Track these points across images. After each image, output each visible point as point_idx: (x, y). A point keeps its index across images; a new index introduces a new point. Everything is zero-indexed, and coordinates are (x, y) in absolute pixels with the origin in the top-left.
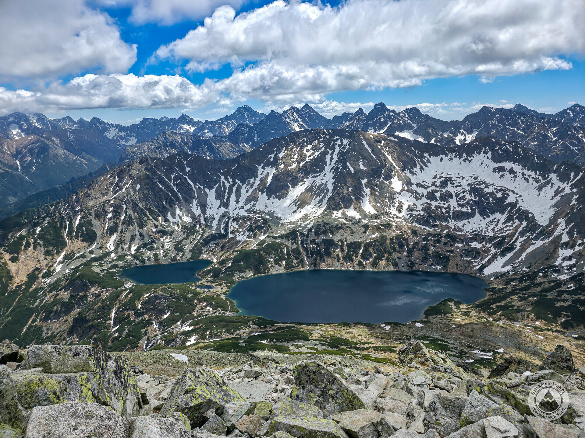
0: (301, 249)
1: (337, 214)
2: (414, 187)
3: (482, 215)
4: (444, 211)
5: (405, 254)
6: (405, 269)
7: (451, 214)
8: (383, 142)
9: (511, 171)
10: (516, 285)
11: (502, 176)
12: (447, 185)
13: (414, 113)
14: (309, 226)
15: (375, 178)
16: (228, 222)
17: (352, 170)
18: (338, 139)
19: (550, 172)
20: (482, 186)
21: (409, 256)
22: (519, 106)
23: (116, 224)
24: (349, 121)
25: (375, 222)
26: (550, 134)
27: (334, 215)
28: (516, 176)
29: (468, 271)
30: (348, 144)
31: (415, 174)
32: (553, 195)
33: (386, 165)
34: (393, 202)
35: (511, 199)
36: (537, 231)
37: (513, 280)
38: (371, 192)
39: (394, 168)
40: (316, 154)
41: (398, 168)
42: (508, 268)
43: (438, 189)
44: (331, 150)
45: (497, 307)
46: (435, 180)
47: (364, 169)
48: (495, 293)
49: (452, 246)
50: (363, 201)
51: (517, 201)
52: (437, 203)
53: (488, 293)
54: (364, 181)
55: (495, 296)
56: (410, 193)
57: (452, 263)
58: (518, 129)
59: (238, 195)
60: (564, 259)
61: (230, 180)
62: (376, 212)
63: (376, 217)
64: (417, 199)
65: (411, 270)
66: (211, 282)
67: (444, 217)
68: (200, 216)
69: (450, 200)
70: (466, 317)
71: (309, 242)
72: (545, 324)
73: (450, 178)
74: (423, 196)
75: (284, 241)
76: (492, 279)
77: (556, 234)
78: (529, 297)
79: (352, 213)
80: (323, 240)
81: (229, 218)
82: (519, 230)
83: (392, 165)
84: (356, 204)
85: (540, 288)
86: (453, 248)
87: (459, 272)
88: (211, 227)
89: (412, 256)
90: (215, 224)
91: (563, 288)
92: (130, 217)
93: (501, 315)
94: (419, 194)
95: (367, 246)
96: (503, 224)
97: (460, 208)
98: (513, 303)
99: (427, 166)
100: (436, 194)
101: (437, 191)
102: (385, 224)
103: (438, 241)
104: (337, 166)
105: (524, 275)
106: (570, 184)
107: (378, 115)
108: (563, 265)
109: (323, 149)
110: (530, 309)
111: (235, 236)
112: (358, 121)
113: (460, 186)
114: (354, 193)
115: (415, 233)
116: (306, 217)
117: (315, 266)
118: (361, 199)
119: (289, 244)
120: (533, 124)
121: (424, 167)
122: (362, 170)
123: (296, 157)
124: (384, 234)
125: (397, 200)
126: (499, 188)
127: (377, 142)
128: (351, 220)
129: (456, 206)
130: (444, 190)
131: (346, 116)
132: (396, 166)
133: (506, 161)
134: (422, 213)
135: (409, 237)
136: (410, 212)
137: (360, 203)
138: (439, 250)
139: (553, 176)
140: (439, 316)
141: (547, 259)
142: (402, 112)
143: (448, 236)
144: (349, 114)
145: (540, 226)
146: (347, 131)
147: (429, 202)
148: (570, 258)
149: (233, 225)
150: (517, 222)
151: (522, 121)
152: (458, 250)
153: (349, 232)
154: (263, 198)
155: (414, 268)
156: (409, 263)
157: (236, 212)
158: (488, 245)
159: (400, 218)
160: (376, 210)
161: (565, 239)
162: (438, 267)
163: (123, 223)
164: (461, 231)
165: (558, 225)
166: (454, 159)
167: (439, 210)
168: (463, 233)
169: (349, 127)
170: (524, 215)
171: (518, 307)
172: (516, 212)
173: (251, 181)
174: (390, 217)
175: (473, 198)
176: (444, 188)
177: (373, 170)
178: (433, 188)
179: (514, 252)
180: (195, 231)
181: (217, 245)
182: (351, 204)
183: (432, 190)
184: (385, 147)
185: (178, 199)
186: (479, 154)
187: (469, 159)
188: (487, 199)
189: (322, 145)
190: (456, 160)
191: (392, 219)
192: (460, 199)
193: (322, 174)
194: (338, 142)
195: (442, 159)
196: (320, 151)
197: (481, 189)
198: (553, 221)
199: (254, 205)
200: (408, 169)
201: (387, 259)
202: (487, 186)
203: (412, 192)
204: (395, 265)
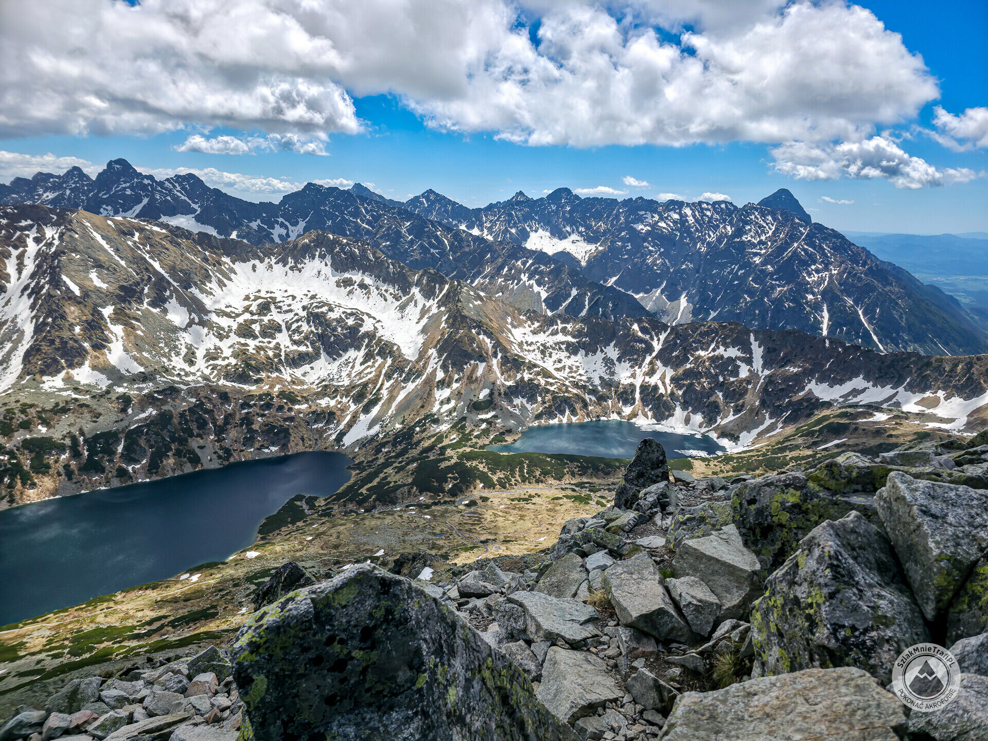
1: (53, 383)
2: (214, 318)
3: (329, 354)
4: (271, 353)
5: (212, 437)
6: (215, 465)
7: (283, 358)
8: (137, 234)
9: (363, 286)
10: (389, 452)
11: (351, 292)
12: (269, 310)
13: (192, 184)
15: (130, 303)
17: (77, 291)
18: (31, 226)
19: (410, 285)
20: (325, 309)
21: (219, 441)
22: (358, 186)
24: (53, 189)
25: (143, 389)
26: (404, 230)
27: (46, 386)
28: (369, 293)
29: (321, 446)
30: (56, 236)
31: (211, 294)
32: (418, 317)
33: (150, 278)
34: (176, 347)
35: (367, 326)
36: (406, 370)
37: (384, 445)
38: (125, 331)
39: (169, 283)
41: (175, 284)
42: (377, 428)
43: (255, 317)
44: (16, 247)
45: (368, 490)
46: (247, 303)
47: (104, 286)
48: (363, 470)
49: (290, 410)
50: (110, 350)
51: (376, 328)
52: (256, 343)
53: (354, 473)
54: (108, 311)
55: (364, 474)
56: (206, 329)
57: (294, 438)
58: (363, 221)
60: (442, 403)
62: (142, 369)
63: (143, 378)
64: (221, 337)
65: (226, 463)
67: (271, 365)
69: (277, 335)
70: (327, 519)
72: (431, 497)
73: (274, 299)
74: (230, 331)
76: (357, 450)
77: (429, 370)
78: (408, 464)
79: (87, 376)
80: (25, 441)
82: (384, 371)
83: (162, 278)
84: (97, 357)
85: (419, 449)
86: (293, 414)
87: (307, 450)
89: (224, 439)
91: (446, 442)
93: (374, 501)
94: (223, 329)
95: (132, 437)
96: (362, 364)
97: (295, 347)
98: (389, 479)
99: (230, 279)
100: (253, 326)
101: (254, 322)
102: (164, 390)
103: (268, 406)
104: (38, 283)
105: (397, 435)
106: (436, 300)
107: (118, 182)
108: (442, 411)
110: (410, 480)
112: (74, 191)
113: (291, 311)
114: (86, 336)
115: (224, 397)
117: (12, 501)
118: (104, 346)
120: (380, 216)
121: (225, 281)
122: (98, 290)
124: (165, 408)
125: (183, 342)
126: (349, 311)
127: (125, 234)
128: (89, 390)
129: (288, 343)
130: (266, 319)
131: (42, 179)
132: (171, 281)
133: (353, 269)
134: (233, 361)
135: (214, 406)
136: (211, 362)
137: (104, 354)
138: (271, 420)
139: (415, 290)
140: (283, 529)
141: (423, 407)
142: (167, 180)
143: (282, 394)
144: (50, 176)
145: (408, 362)
146: (52, 211)
147: (243, 341)
148: (448, 400)
150: (380, 360)
151: (366, 209)
152: (301, 415)
153: (87, 416)
155: (232, 460)
156: (221, 453)
158: (345, 400)
159: (194, 374)
160: (142, 365)
161: (440, 375)
162: (274, 449)
164: (302, 383)
165: (429, 358)
166: (275, 266)
167: (262, 352)
168: (305, 387)
169: (52, 202)
170: (386, 349)
171: (395, 482)
172: (377, 344)
174: (173, 375)
175: (313, 329)
176: (265, 315)
177: (122, 288)
178: (247, 316)
179: (380, 403)
182: (84, 358)
183: (245, 321)
184: (144, 245)
186: (313, 258)
187: (300, 266)
188: (335, 329)
190: (278, 268)
191: (177, 379)
192: (294, 331)
195: (254, 267)
197: (324, 314)
198: (422, 354)
200: (196, 285)
201: (178, 454)
202: (331, 310)
203: (210, 325)
204: (195, 460)
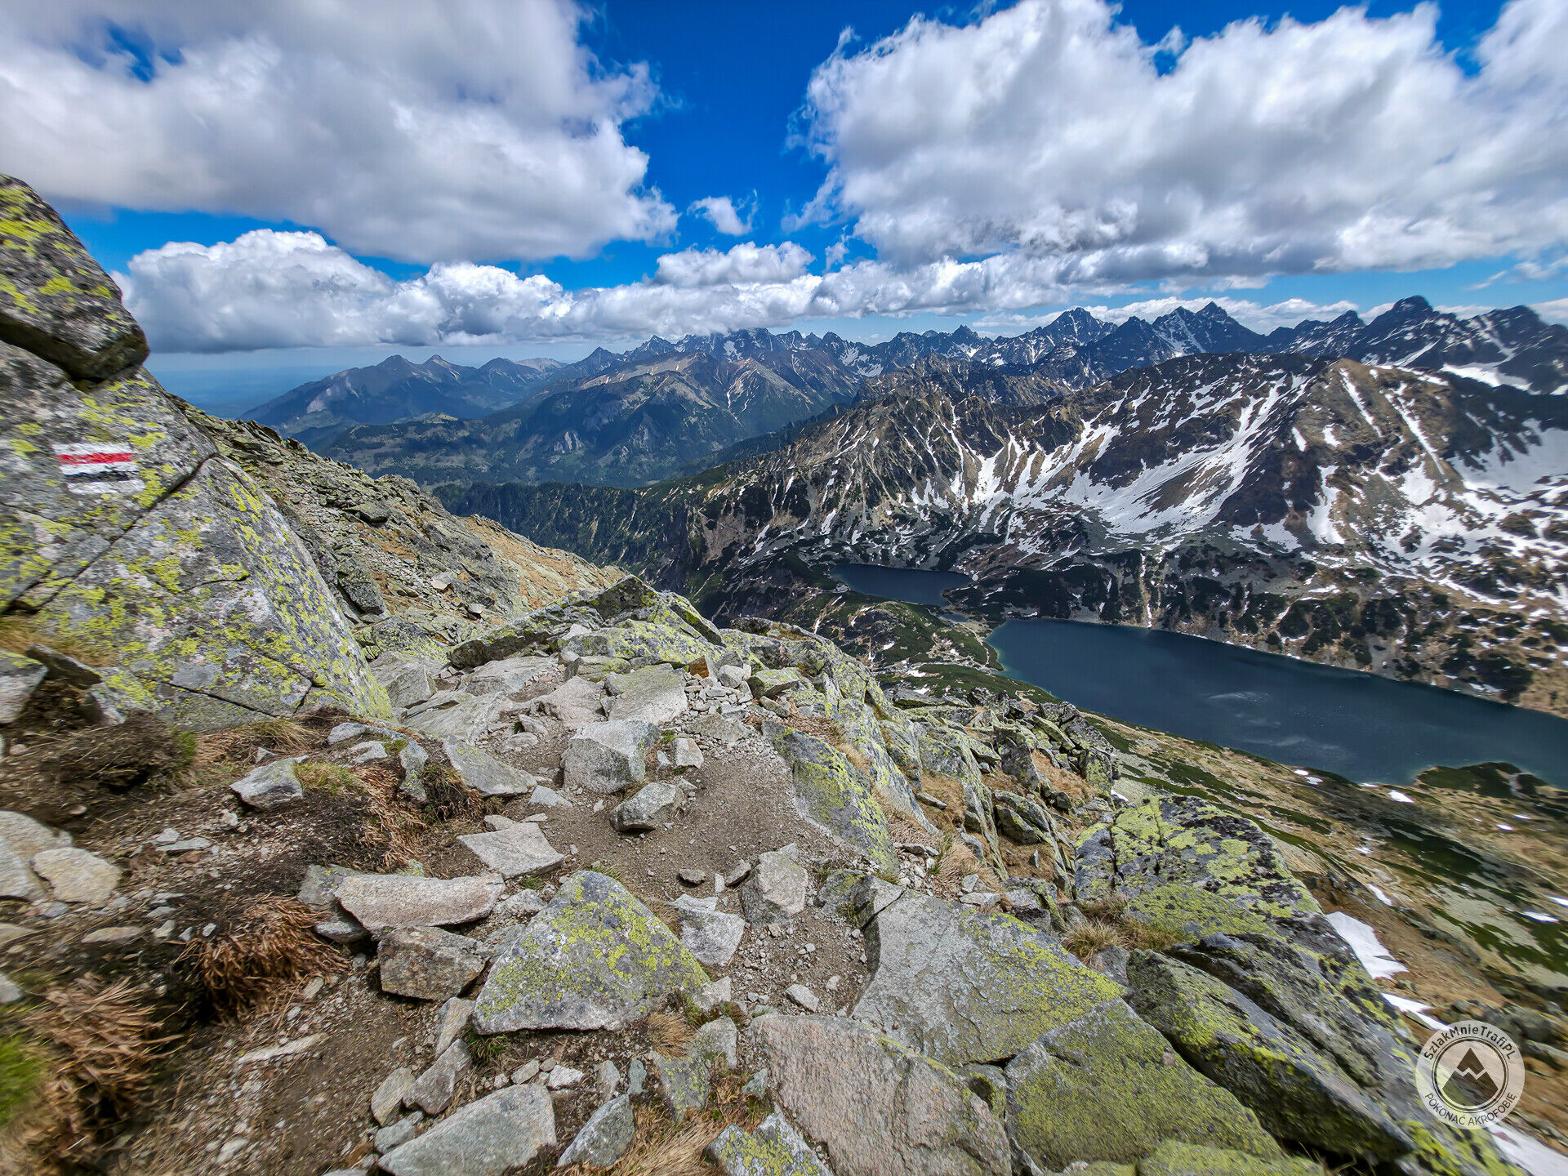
0: (1142, 587)
1: (1242, 533)
2: (1469, 498)
4: (1551, 563)
5: (1399, 642)
6: (1389, 675)
8: (1403, 386)
13: (1517, 320)
14: (1170, 548)
15: (1359, 466)
16: (1008, 517)
17: (1302, 444)
18: (1280, 376)
21: (1408, 649)
23: (837, 496)
24: (1315, 338)
25: (1334, 562)
27: (1233, 535)
30: (1303, 387)
33: (1398, 439)
34: (1397, 525)
38: (1340, 496)
39: (1421, 448)
40: (1218, 406)
41: (1431, 450)
43: (1547, 509)
44: (1256, 398)
46: (1541, 487)
47: (1335, 443)
49: (1550, 649)
50: (1312, 513)
52: (1531, 544)
54: (1327, 471)
56: (1452, 512)
57: (1537, 689)
59: (1035, 472)
61: (1026, 443)
62: (1341, 541)
63: (1340, 551)
64: (1471, 525)
65: (1405, 678)
66: (964, 611)
67: (1545, 579)
68: (962, 500)
71: (1162, 577)
74: (1490, 520)
75: (1110, 567)
79: (1277, 533)
80: (1197, 578)
81: (1012, 509)
83: (1414, 441)
84: (1295, 517)
86: (1552, 656)
87: (1555, 713)
88: (978, 522)
89: (1416, 650)
90: (985, 517)
92: (858, 488)
94: (1479, 516)
95: (1299, 608)
100: (1536, 521)
101: (1541, 515)
102: (1360, 570)
103: (1510, 632)
104: (1264, 434)
107: (1400, 325)
109: (1238, 396)
111: (1017, 544)
112: (1339, 339)
114: (1291, 494)
115: (1441, 600)
116: (1165, 530)
117: (1165, 625)
118: (1308, 508)
119: (1119, 575)
121: (1515, 453)
122: (1326, 447)
123: (1169, 408)
124: (1353, 590)
125: (1409, 521)
127: (1386, 385)
128: (1274, 547)
131: (1308, 328)
132: (1426, 445)
134: (1476, 560)
135: (1420, 607)
136: (1441, 554)
137: (1304, 515)
138: (1505, 651)
140: (1461, 792)
142: (1477, 318)
143: (1542, 624)
144: (1317, 323)
146: (1308, 360)
147: (1506, 537)
149: (1016, 522)
153: (1262, 573)
154: (1082, 481)
155: (1416, 678)
156: (1404, 664)
157: (1025, 502)
159: (1408, 562)
160: (1343, 535)
162: (1490, 689)
163: (847, 496)
167: (1534, 559)
169: (1310, 351)
173: (1066, 448)
174: (1378, 556)
177: (1356, 448)
178: (1533, 505)
180: (950, 524)
181: (983, 552)
182: (1282, 516)
183: (1525, 511)
184: (1408, 400)
185: (932, 469)
189: (1236, 386)
191: (1382, 562)
193: (1222, 447)
194: (1279, 383)
196: (1229, 400)
199: (1062, 493)
200: (1463, 454)
201: (1346, 644)
203: (1460, 508)
204: (1365, 659)
